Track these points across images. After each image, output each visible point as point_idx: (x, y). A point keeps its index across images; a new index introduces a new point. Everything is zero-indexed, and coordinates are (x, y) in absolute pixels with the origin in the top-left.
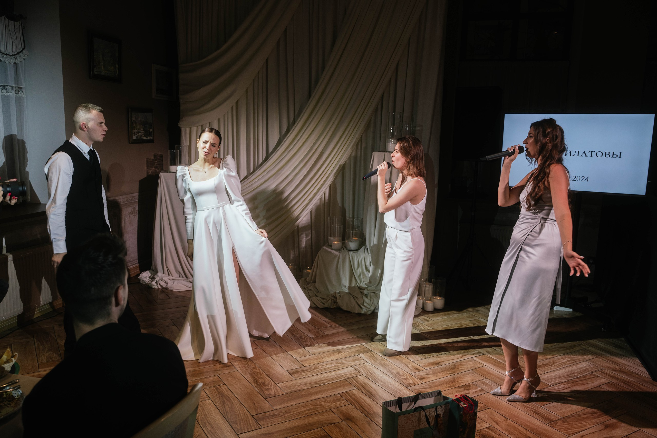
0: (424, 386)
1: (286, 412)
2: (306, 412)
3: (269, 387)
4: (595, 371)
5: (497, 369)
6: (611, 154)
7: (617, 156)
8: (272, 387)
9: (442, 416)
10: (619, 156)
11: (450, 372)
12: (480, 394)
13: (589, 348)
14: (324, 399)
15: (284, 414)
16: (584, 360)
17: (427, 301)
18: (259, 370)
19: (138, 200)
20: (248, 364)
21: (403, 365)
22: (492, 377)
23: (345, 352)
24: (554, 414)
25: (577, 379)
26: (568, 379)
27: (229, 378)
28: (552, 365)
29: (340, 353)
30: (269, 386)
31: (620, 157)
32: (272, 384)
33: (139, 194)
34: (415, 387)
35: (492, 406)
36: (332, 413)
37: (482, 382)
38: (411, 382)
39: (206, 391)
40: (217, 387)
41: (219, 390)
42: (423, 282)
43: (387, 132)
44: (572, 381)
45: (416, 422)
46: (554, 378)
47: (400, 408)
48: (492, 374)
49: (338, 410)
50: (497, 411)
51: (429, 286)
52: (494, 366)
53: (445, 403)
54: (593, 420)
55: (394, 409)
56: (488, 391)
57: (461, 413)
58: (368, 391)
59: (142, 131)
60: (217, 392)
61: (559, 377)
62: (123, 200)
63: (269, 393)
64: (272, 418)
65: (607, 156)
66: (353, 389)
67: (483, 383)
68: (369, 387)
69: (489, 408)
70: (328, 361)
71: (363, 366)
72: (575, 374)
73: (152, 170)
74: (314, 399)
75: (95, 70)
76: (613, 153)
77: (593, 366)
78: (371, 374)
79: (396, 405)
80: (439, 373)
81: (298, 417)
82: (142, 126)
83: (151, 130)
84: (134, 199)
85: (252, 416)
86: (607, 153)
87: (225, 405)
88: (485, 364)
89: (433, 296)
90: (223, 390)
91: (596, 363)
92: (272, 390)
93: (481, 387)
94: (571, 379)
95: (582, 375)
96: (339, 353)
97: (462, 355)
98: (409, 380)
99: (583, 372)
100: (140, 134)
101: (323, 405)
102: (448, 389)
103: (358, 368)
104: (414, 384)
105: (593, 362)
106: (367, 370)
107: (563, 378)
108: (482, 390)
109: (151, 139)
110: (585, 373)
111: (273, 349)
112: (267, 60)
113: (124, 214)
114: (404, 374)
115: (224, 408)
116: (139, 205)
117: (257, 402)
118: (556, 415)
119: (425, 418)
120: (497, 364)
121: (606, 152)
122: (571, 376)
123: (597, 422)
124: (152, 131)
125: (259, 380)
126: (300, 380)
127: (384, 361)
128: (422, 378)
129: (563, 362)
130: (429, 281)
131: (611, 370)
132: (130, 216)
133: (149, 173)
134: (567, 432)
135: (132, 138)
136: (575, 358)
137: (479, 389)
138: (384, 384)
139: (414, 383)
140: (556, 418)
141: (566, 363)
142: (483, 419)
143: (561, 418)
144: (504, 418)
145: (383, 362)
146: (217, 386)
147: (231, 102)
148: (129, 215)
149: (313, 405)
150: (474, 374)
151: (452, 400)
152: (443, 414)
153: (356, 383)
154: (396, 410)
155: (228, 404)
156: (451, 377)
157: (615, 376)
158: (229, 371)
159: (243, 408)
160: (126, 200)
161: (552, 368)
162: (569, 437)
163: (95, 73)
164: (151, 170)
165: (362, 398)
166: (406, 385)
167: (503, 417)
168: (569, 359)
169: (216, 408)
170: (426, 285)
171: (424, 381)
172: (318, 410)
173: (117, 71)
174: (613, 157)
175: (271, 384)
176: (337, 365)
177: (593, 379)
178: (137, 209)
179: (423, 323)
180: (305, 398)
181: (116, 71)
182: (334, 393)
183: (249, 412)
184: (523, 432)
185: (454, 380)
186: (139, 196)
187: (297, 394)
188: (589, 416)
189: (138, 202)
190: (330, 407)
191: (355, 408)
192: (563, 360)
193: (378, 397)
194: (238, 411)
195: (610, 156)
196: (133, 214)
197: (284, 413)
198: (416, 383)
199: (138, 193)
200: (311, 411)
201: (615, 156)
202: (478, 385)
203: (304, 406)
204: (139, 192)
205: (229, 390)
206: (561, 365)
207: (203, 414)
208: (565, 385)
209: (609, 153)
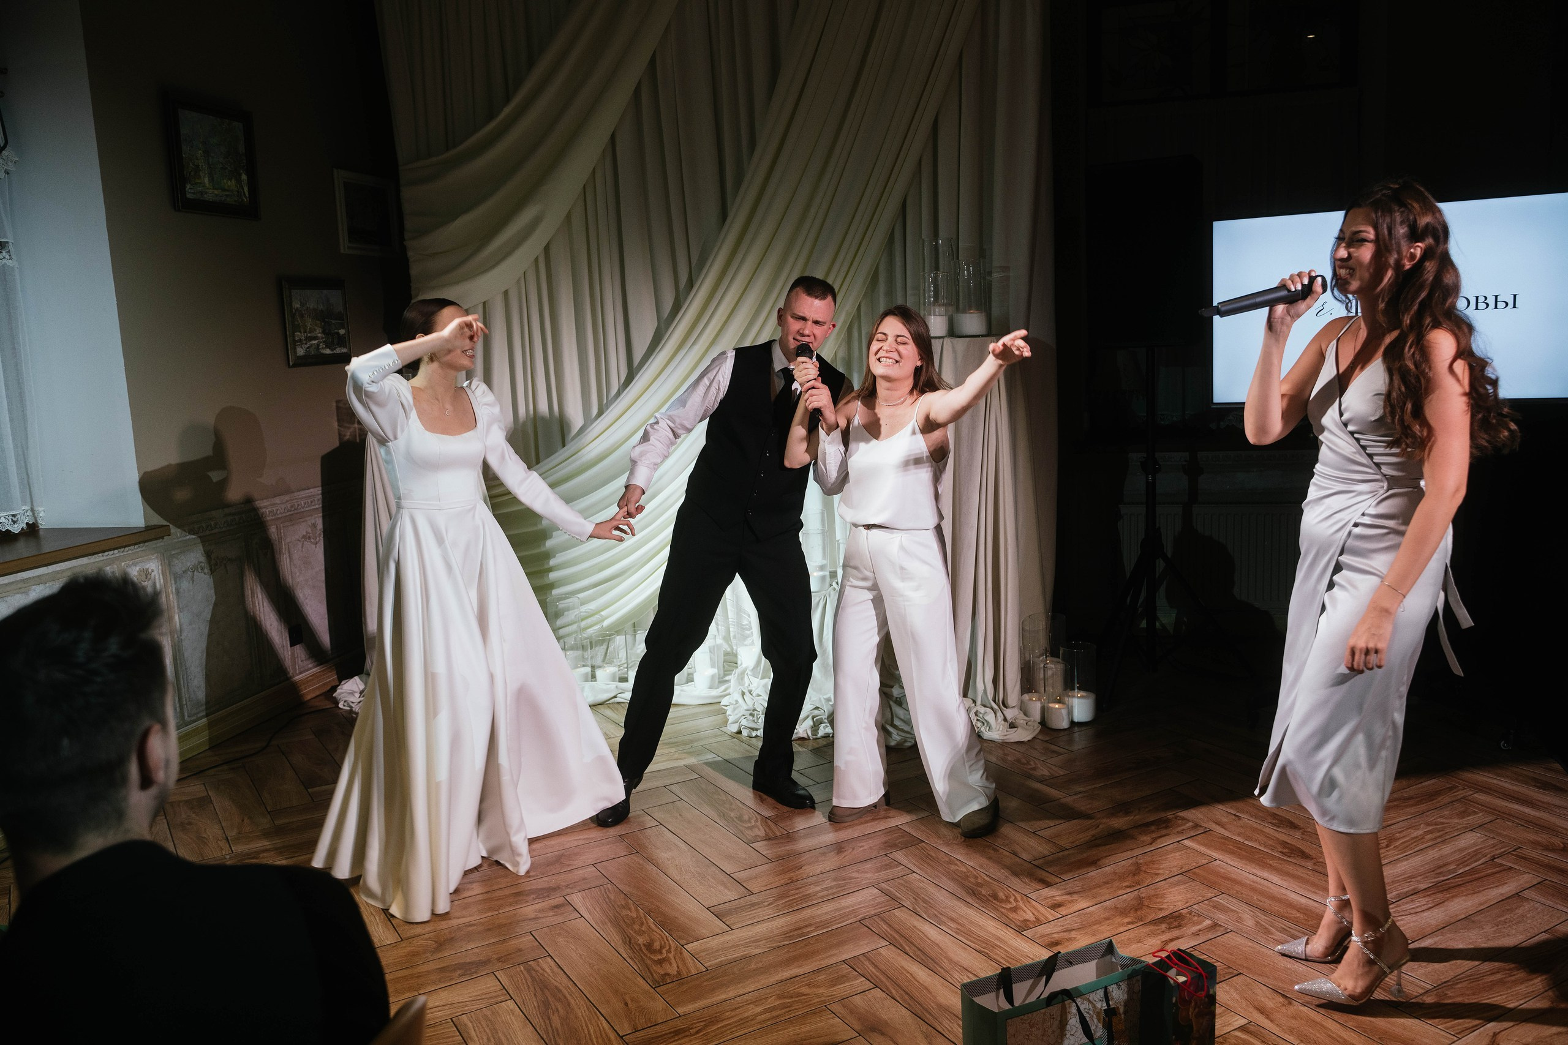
0: (1063, 926)
1: (709, 1021)
2: (762, 1016)
3: (664, 955)
4: (1500, 856)
5: (1248, 867)
6: (1491, 301)
7: (1507, 304)
8: (671, 956)
9: (1121, 1010)
10: (1511, 304)
11: (1127, 884)
12: (1210, 936)
13: (1475, 795)
14: (806, 979)
15: (706, 1026)
16: (1467, 828)
17: (1051, 705)
18: (637, 911)
19: (321, 505)
20: (608, 897)
21: (1006, 874)
22: (1238, 888)
23: (853, 849)
24: (1411, 979)
25: (1458, 878)
26: (1433, 880)
27: (560, 939)
28: (1387, 846)
29: (841, 852)
30: (664, 951)
31: (1514, 307)
32: (670, 946)
33: (322, 490)
34: (1042, 930)
35: (1248, 968)
36: (829, 1016)
37: (1211, 904)
38: (1030, 916)
39: (499, 978)
40: (530, 966)
41: (533, 973)
42: (1039, 657)
43: (922, 291)
44: (1447, 884)
45: (1053, 1032)
46: (1398, 881)
47: (1009, 998)
48: (1235, 882)
49: (844, 1007)
50: (1260, 979)
51: (1053, 666)
52: (1239, 860)
53: (1128, 975)
54: (1517, 989)
55: (992, 1002)
56: (1232, 928)
57: (1174, 1000)
58: (919, 949)
59: (319, 335)
60: (529, 979)
61: (1410, 877)
62: (283, 506)
63: (663, 973)
64: (673, 1039)
65: (1482, 306)
66: (880, 946)
67: (1217, 907)
68: (921, 939)
69: (1241, 973)
70: (811, 874)
71: (902, 882)
72: (1452, 867)
73: (351, 430)
74: (781, 978)
75: (187, 189)
76: (1496, 297)
77: (1493, 842)
78: (925, 901)
79: (998, 989)
80: (1098, 887)
81: (742, 1033)
82: (318, 322)
83: (342, 332)
84: (312, 502)
85: (621, 1037)
86: (1481, 299)
87: (551, 1014)
88: (1215, 855)
89: (1065, 689)
90: (544, 970)
91: (1499, 834)
92: (670, 964)
93: (1211, 919)
94: (1443, 881)
95: (1467, 868)
96: (838, 853)
97: (1154, 835)
98: (1024, 911)
99: (1468, 859)
100: (316, 342)
101: (804, 995)
102: (1127, 928)
103: (889, 888)
104: (1038, 922)
105: (1491, 831)
106: (914, 892)
107: (1419, 878)
108: (1215, 926)
109: (343, 353)
110: (1475, 861)
111: (670, 854)
112: (613, 138)
113: (288, 540)
114: (1010, 897)
115: (547, 1022)
116: (324, 517)
117: (632, 1000)
118: (1417, 981)
119: (1078, 1021)
120: (1245, 854)
121: (1477, 298)
122: (1440, 873)
123: (1528, 993)
124: (345, 334)
125: (638, 937)
126: (744, 929)
127: (956, 865)
128: (1056, 904)
129: (1414, 835)
130: (1053, 652)
131: (1541, 848)
132: (303, 544)
133: (345, 436)
134: (1452, 1027)
135: (295, 352)
136: (1443, 823)
137: (1208, 922)
138: (959, 927)
139: (1037, 919)
140: (1418, 989)
141: (1423, 838)
142: (1229, 1005)
143: (1430, 987)
144: (1281, 999)
145: (953, 867)
146: (530, 963)
147: (532, 248)
148: (300, 544)
149: (780, 997)
150: (1189, 884)
151: (1147, 965)
152: (1126, 1005)
153: (889, 930)
154: (998, 1001)
155: (558, 1010)
156: (1132, 895)
157: (1555, 864)
158: (560, 919)
159: (596, 1018)
160: (292, 507)
161: (1388, 853)
162: (1460, 1039)
163: (189, 196)
164: (349, 428)
165: (906, 967)
166: (1017, 925)
167: (1280, 996)
168: (1430, 828)
169: (527, 1021)
170: (1047, 664)
171: (1063, 911)
172: (792, 1008)
173: (246, 189)
174: (1496, 308)
175: (667, 948)
176: (837, 883)
177: (1498, 875)
178: (320, 526)
179: (1048, 761)
180: (757, 980)
181: (243, 189)
182: (832, 961)
183: (612, 1027)
184: (1338, 1035)
185: (1139, 905)
186: (323, 494)
187: (735, 969)
188: (1504, 976)
189: (321, 509)
190: (823, 999)
191: (888, 997)
192: (1412, 831)
193: (946, 964)
194: (584, 1027)
195: (1488, 305)
196: (312, 540)
197: (704, 1023)
198: (1042, 918)
199: (321, 488)
200: (774, 1014)
201: (1501, 305)
202: (1203, 912)
203: (756, 1002)
204: (322, 486)
205: (559, 970)
206: (1409, 845)
207: (492, 1040)
208: (1428, 897)
209: (1486, 298)
